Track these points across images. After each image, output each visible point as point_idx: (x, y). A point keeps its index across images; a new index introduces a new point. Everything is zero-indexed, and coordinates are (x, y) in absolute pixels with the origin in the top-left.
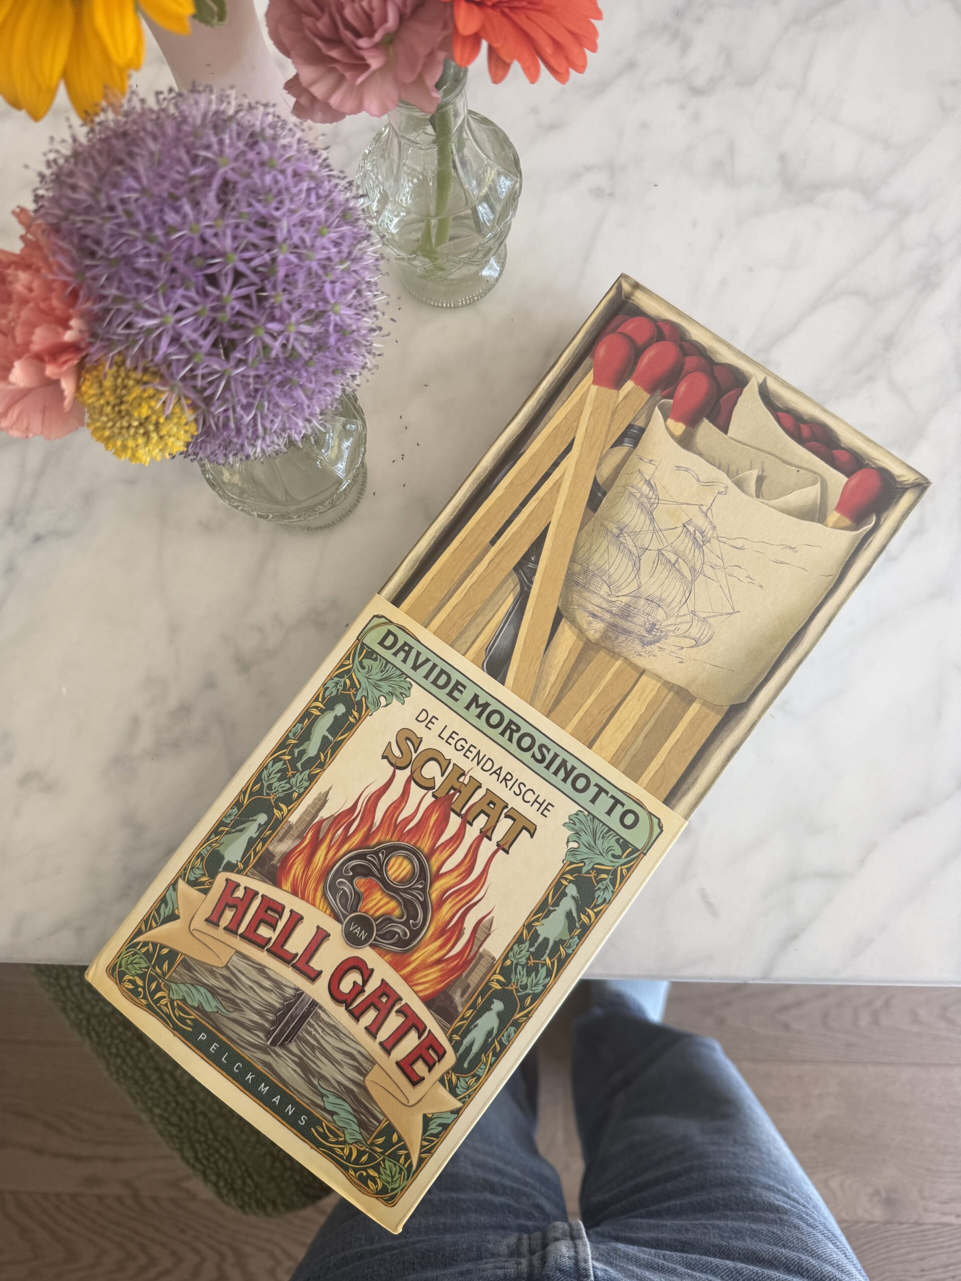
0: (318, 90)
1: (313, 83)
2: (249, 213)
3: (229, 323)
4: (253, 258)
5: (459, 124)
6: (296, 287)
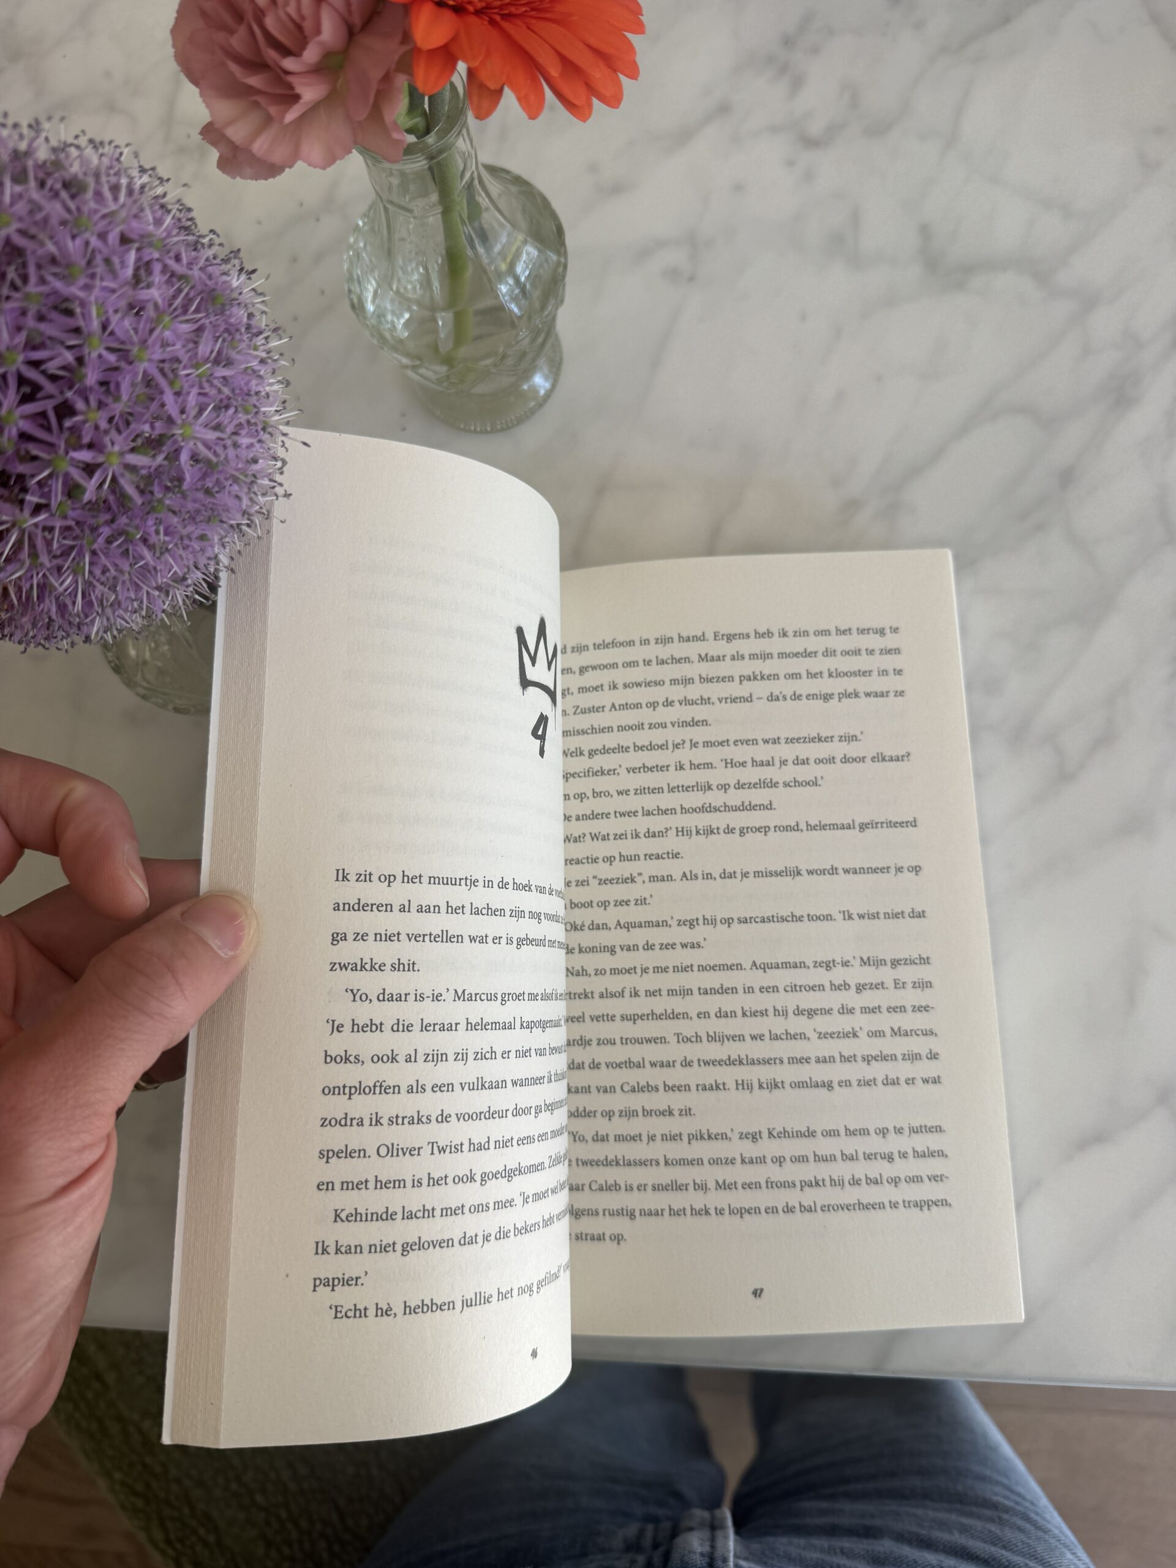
2: (41, 294)
3: (17, 452)
4: (51, 359)
5: (464, 181)
6: (117, 398)
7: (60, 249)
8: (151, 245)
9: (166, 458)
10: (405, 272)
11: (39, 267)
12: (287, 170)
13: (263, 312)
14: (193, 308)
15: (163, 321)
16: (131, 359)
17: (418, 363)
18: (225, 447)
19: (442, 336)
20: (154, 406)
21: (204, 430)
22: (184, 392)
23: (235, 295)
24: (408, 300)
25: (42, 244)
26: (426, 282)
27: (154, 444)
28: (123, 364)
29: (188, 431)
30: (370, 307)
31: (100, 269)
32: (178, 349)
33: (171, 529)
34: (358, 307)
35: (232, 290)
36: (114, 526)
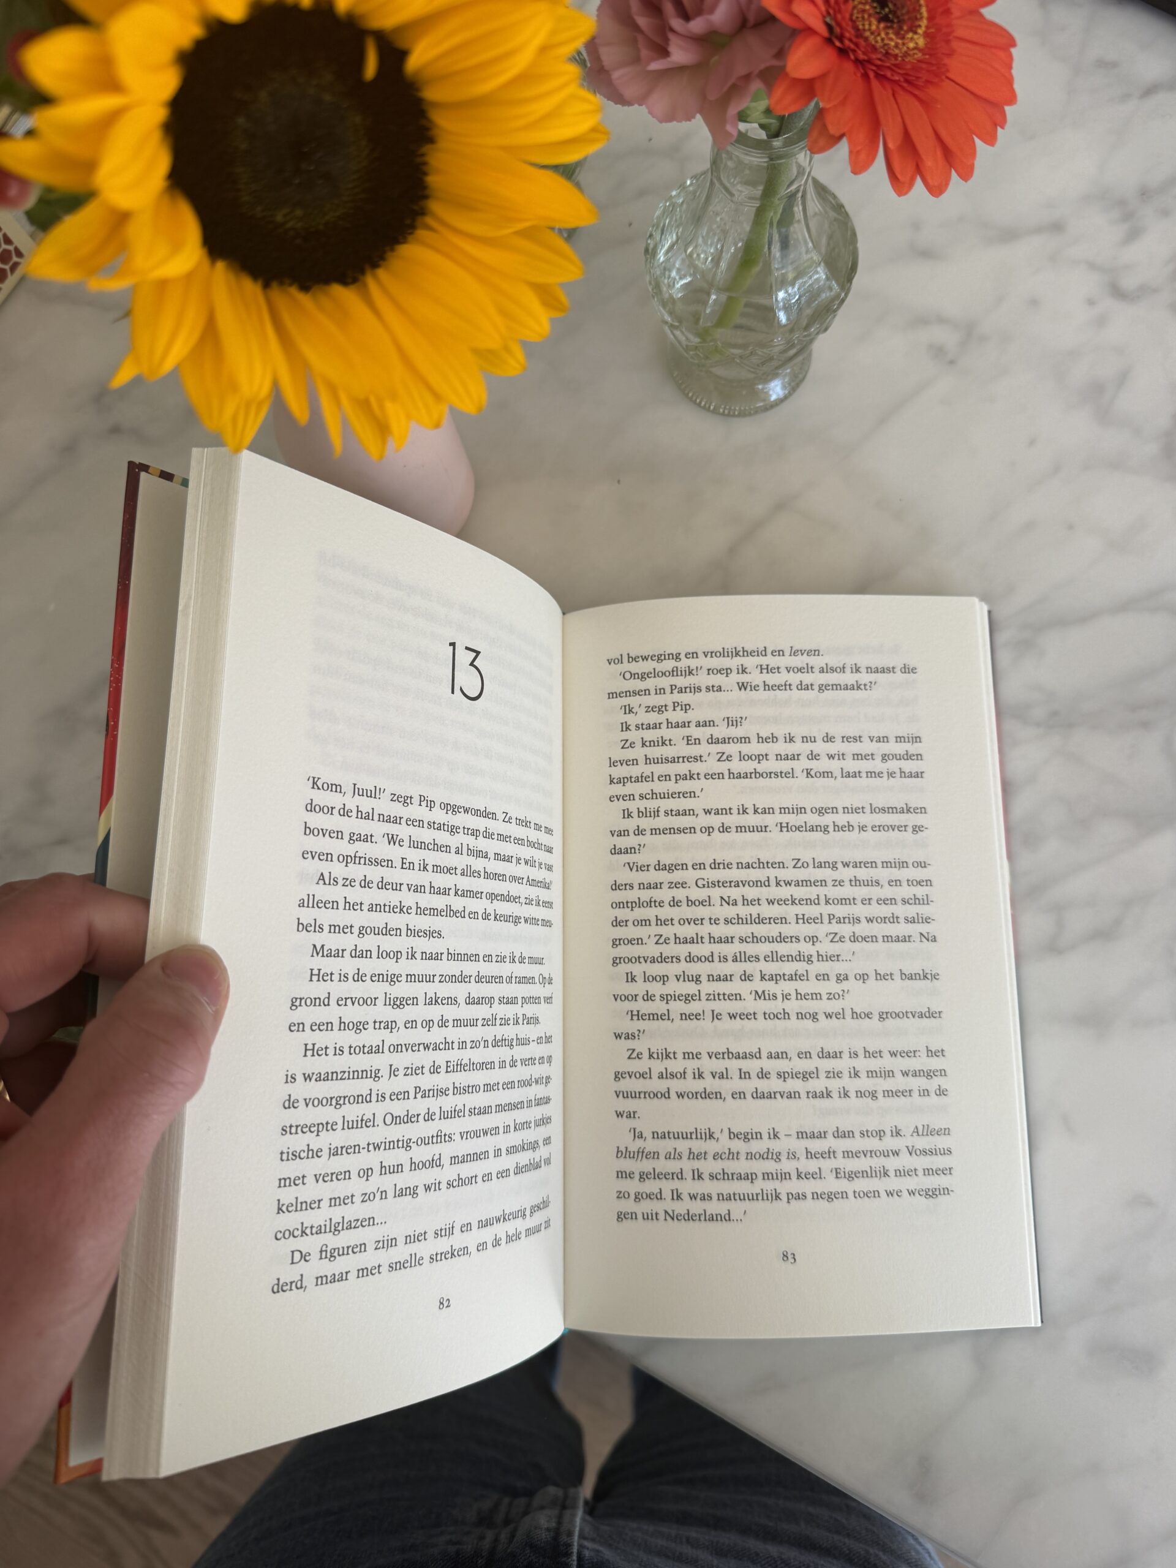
5: (789, 190)
17: (677, 324)
19: (708, 311)
24: (695, 267)
26: (717, 261)
30: (661, 257)
34: (650, 253)
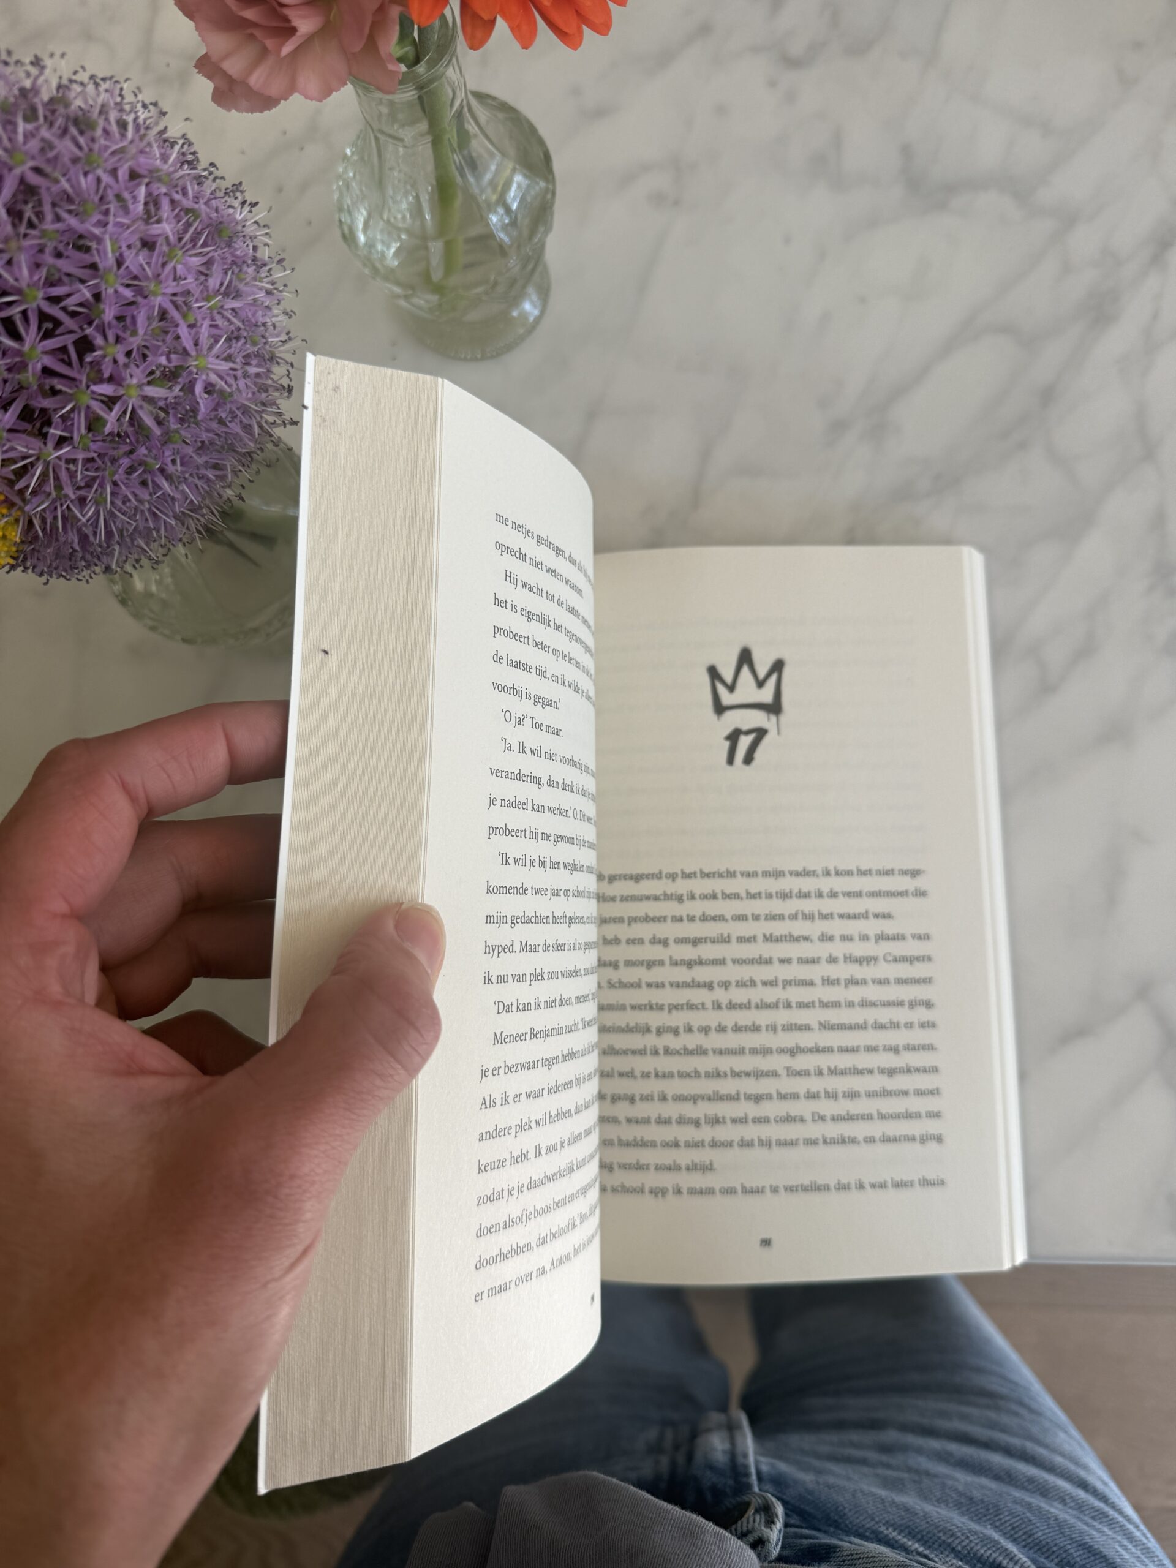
0: (233, 66)
1: (227, 56)
2: (57, 231)
3: (41, 387)
4: (69, 295)
5: (454, 111)
6: (134, 333)
7: (72, 186)
8: (159, 180)
9: (181, 390)
10: (395, 202)
11: (54, 205)
12: (282, 102)
13: (266, 245)
14: (202, 241)
15: (176, 256)
16: (146, 293)
17: (410, 292)
18: (236, 378)
19: (434, 263)
20: (169, 338)
21: (217, 361)
22: (199, 324)
23: (239, 228)
24: (399, 229)
25: (57, 181)
26: (417, 210)
27: (170, 376)
28: (139, 299)
29: (201, 362)
30: (362, 238)
31: (113, 207)
32: (190, 282)
33: (186, 459)
34: (349, 238)
35: (237, 223)
36: (133, 456)
